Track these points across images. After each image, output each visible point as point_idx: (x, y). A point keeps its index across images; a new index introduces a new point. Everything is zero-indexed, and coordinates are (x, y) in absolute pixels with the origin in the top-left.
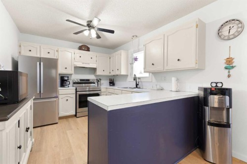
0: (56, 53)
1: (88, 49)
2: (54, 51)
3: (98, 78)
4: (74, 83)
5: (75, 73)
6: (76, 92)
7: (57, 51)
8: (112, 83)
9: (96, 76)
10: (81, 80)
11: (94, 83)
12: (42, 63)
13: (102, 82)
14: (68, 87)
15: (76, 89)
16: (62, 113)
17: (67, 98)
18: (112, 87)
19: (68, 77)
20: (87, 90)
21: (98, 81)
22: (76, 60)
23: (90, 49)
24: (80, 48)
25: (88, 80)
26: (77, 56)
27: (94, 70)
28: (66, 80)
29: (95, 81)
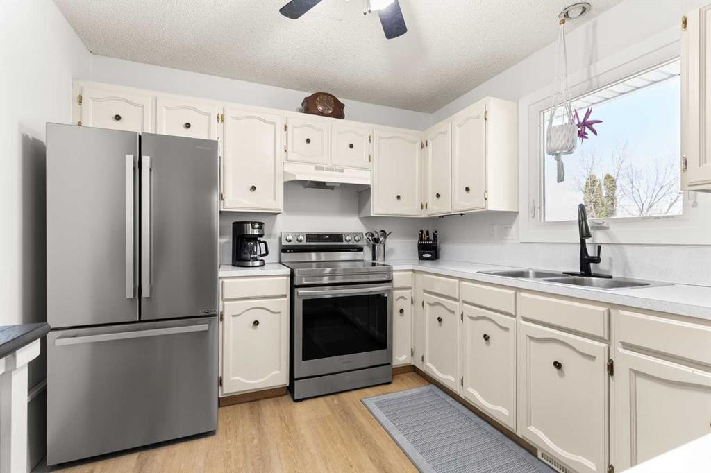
0: (216, 126)
1: (337, 111)
2: (209, 115)
3: (378, 228)
4: (284, 250)
5: (290, 208)
6: (293, 287)
7: (220, 118)
8: (429, 249)
9: (368, 220)
10: (310, 237)
11: (360, 249)
12: (146, 160)
13: (390, 243)
14: (263, 264)
15: (292, 276)
16: (236, 380)
17: (257, 315)
18: (428, 266)
19: (261, 225)
20: (326, 280)
21: (377, 241)
22: (291, 156)
23: (345, 110)
24: (309, 106)
25: (338, 237)
26: (298, 137)
27: (358, 195)
28: (254, 238)
29: (363, 243)
